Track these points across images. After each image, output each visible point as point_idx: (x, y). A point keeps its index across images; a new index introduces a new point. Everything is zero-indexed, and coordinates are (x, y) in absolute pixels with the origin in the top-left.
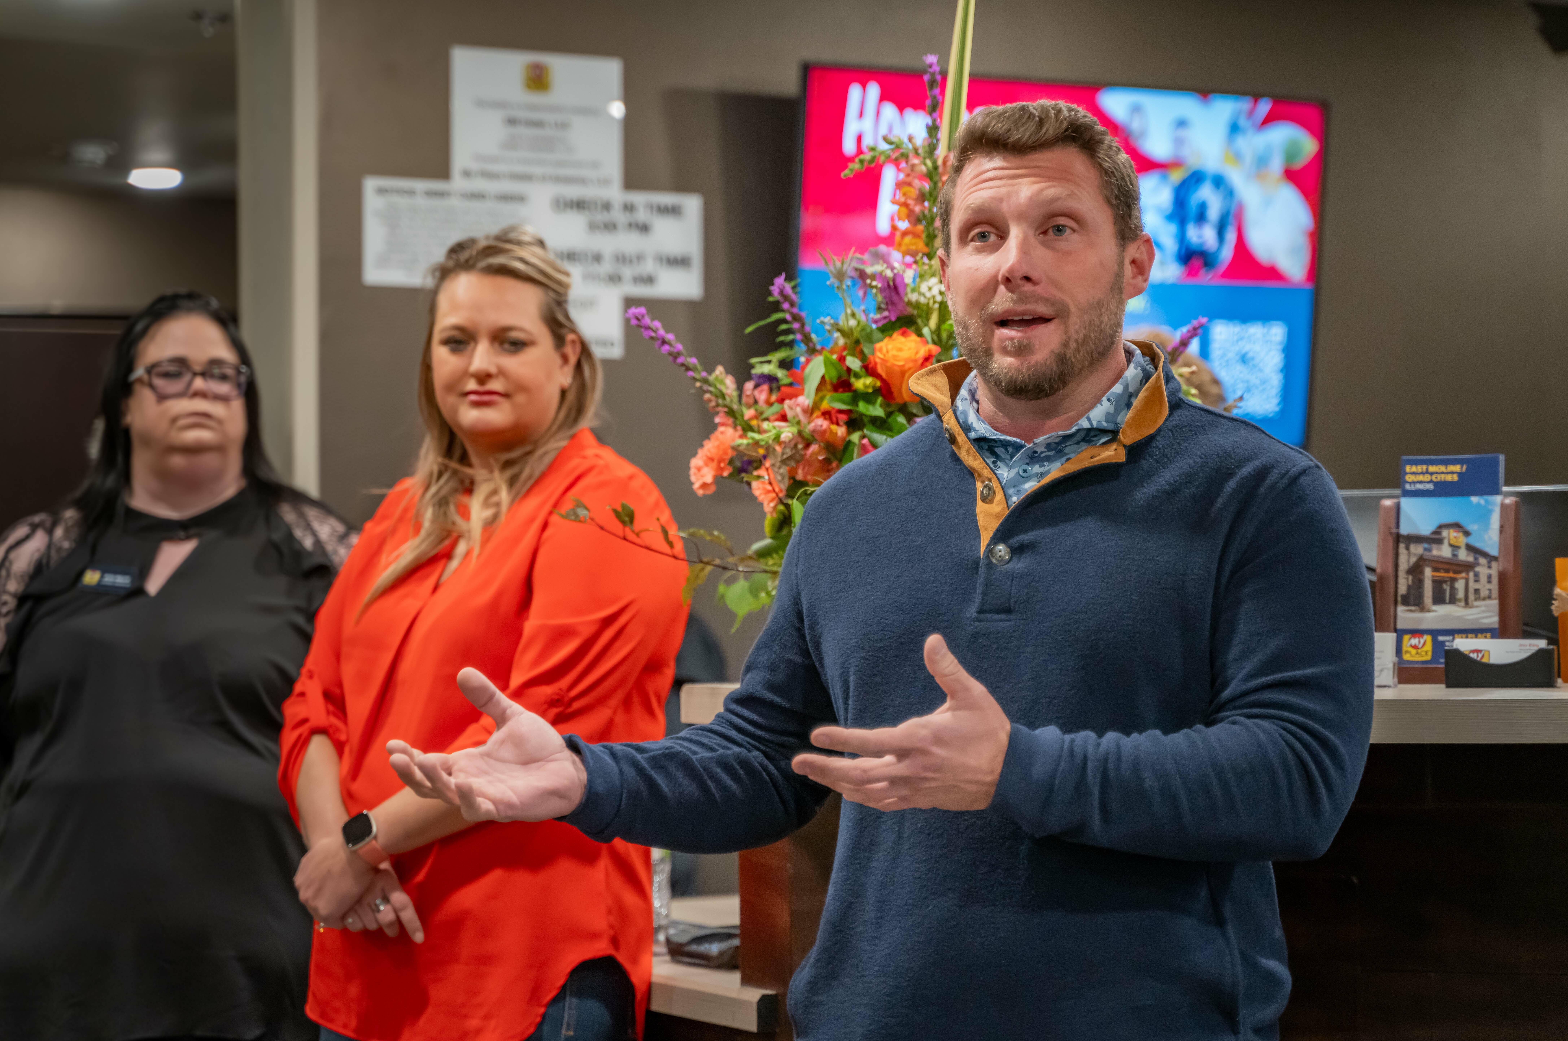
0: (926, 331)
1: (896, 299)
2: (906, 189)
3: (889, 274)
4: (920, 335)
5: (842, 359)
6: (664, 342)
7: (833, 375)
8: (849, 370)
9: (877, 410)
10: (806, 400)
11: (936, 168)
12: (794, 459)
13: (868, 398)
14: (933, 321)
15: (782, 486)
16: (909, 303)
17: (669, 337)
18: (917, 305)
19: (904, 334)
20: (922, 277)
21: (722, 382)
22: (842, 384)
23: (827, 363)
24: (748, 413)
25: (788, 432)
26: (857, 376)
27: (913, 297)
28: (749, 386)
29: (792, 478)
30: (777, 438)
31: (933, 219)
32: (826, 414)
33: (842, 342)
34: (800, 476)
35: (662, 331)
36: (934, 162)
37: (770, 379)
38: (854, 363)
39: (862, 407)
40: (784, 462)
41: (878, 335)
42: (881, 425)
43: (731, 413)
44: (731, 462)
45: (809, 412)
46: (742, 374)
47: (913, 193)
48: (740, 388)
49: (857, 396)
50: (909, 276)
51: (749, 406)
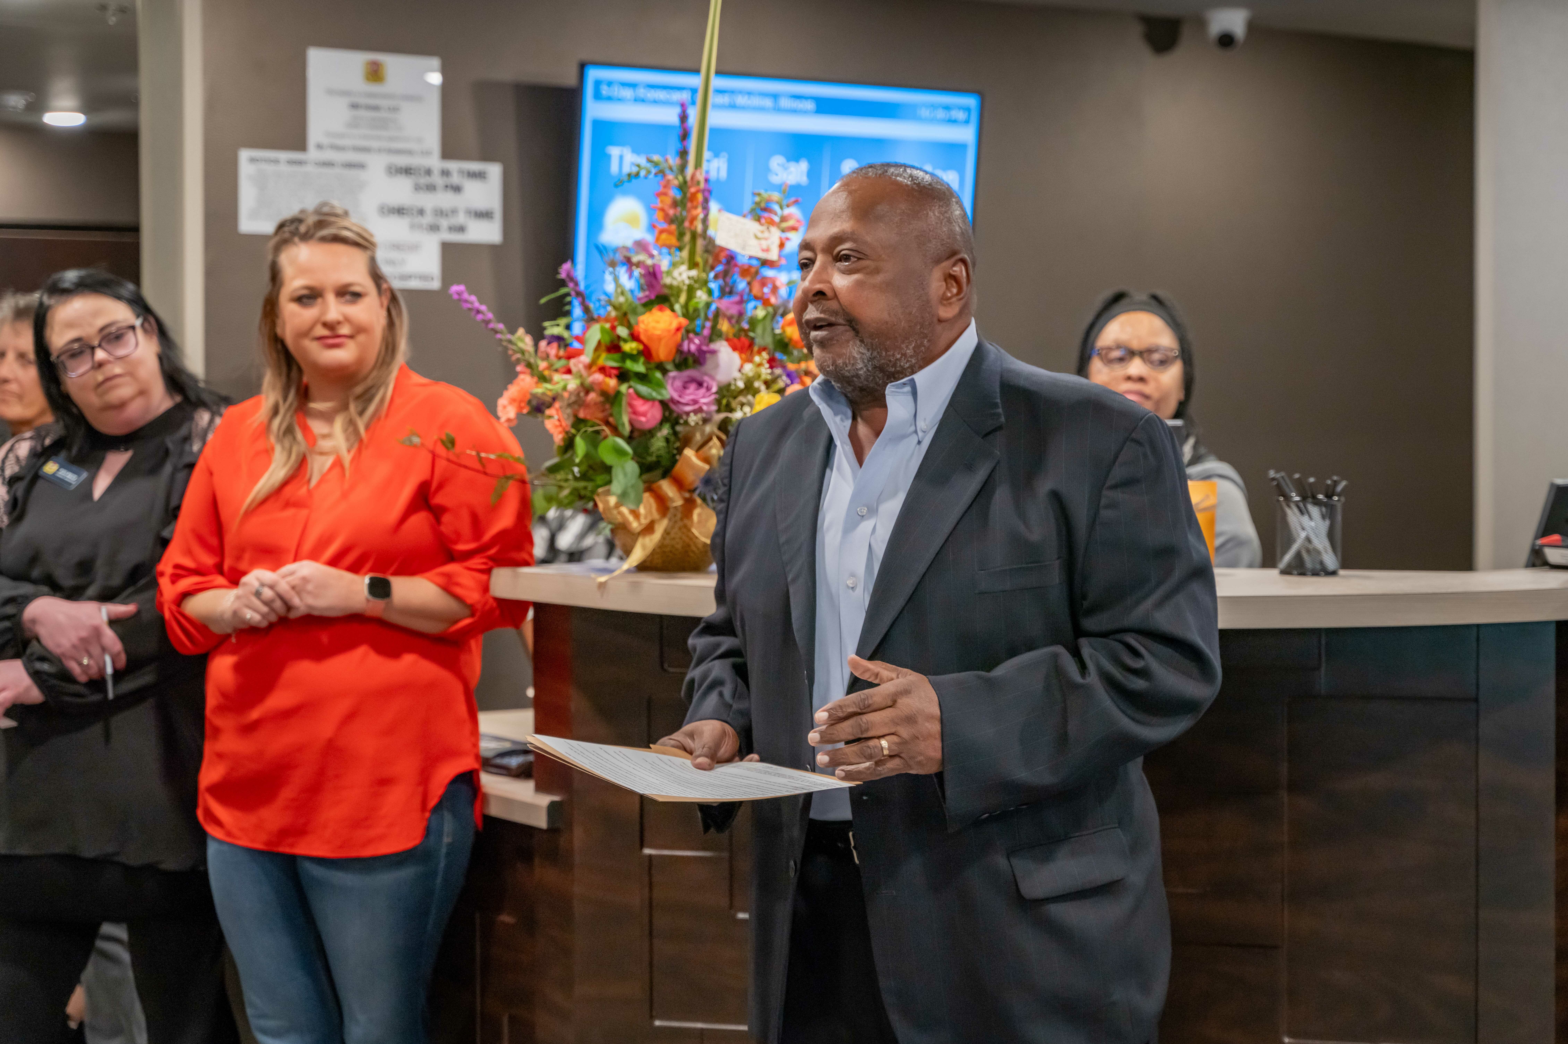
0: (677, 307)
1: (654, 282)
2: (663, 198)
3: (649, 262)
4: (673, 310)
5: (613, 328)
6: (478, 312)
7: (607, 340)
8: (619, 337)
9: (639, 367)
10: (586, 359)
11: (685, 182)
12: (578, 402)
13: (633, 357)
14: (683, 298)
15: (567, 423)
16: (665, 286)
17: (483, 308)
18: (670, 287)
19: (661, 310)
20: (674, 265)
21: (522, 340)
22: (614, 347)
23: (603, 330)
24: (542, 365)
25: (573, 384)
26: (625, 341)
27: (667, 280)
28: (543, 344)
29: (576, 416)
30: (565, 388)
31: (683, 221)
32: (603, 370)
33: (613, 314)
34: (581, 415)
35: (477, 304)
36: (684, 178)
37: (559, 339)
38: (622, 331)
39: (629, 365)
40: (569, 405)
41: (640, 309)
42: (643, 378)
43: (529, 365)
44: (529, 402)
45: (589, 367)
46: (538, 335)
47: (668, 201)
48: (536, 345)
49: (626, 356)
50: (664, 265)
51: (543, 359)
